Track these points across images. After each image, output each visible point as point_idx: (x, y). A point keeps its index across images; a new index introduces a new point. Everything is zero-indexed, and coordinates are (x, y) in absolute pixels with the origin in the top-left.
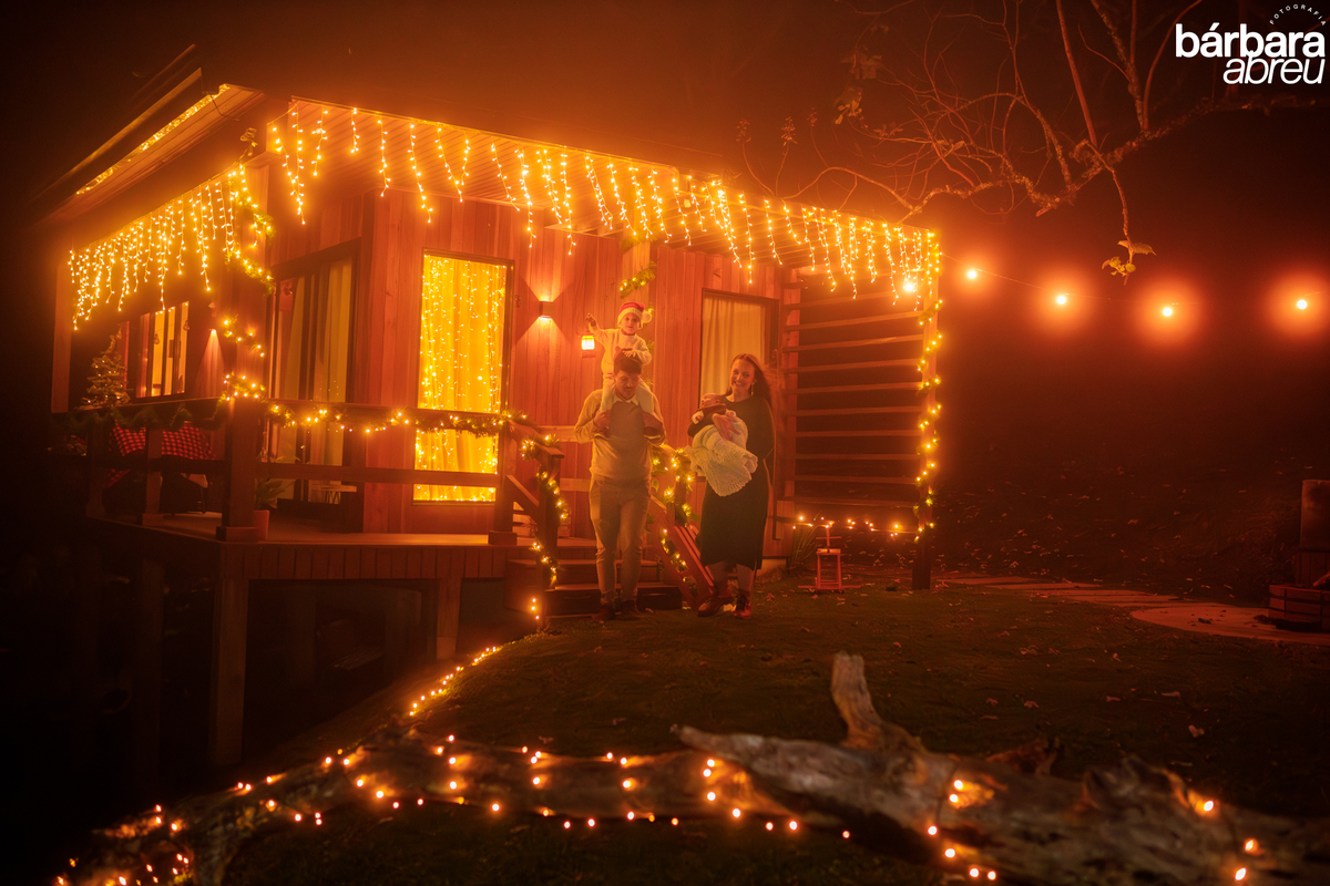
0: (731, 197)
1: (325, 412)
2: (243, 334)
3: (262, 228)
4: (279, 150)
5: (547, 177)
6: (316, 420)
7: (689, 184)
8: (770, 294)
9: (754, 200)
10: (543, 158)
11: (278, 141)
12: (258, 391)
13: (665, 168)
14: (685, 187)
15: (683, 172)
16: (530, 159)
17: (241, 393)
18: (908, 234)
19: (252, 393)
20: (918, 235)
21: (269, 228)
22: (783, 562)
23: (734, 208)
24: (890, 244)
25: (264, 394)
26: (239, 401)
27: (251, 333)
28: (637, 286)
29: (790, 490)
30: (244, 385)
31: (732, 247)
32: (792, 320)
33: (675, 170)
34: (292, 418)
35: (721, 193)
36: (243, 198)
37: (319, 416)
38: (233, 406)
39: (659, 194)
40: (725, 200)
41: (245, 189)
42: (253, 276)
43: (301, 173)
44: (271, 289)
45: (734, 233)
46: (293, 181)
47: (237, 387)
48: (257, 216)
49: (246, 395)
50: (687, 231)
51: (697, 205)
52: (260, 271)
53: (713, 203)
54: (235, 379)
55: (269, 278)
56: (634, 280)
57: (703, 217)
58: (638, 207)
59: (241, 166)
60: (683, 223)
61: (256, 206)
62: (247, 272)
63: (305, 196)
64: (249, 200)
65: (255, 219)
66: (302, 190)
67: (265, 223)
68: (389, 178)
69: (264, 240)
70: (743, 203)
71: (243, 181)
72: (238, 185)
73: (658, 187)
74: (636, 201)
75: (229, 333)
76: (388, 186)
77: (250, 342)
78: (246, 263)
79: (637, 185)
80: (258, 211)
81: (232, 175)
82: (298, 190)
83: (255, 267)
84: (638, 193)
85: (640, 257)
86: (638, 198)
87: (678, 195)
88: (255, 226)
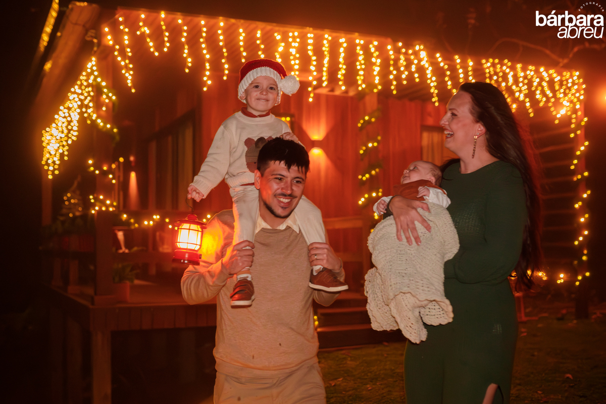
0: (431, 56)
1: (158, 217)
2: (100, 168)
3: (109, 97)
4: (111, 43)
5: (293, 51)
6: (151, 223)
7: (400, 48)
9: (448, 58)
10: (294, 38)
11: (109, 37)
12: (112, 205)
13: (383, 39)
14: (397, 51)
15: (395, 41)
16: (285, 38)
17: (100, 208)
18: (560, 74)
19: (107, 207)
20: (567, 74)
21: (114, 98)
23: (434, 64)
24: (548, 82)
25: (117, 207)
26: (100, 212)
27: (105, 168)
28: (369, 122)
30: (103, 202)
31: (434, 91)
33: (389, 40)
34: (136, 222)
35: (423, 54)
36: (95, 80)
37: (153, 220)
38: (96, 215)
39: (377, 57)
40: (426, 59)
41: (96, 73)
42: (104, 130)
43: (129, 58)
44: (118, 138)
45: (435, 81)
46: (123, 63)
47: (98, 203)
48: (105, 90)
49: (104, 209)
50: (395, 83)
51: (405, 63)
52: (109, 126)
53: (416, 62)
54: (96, 199)
55: (115, 130)
56: (367, 118)
57: (406, 73)
58: (359, 67)
59: (94, 59)
60: (391, 77)
61: (104, 84)
62: (100, 127)
63: (131, 72)
64: (99, 80)
65: (104, 92)
66: (131, 69)
67: (110, 95)
68: (189, 60)
69: (111, 105)
70: (440, 59)
71: (95, 68)
72: (93, 71)
73: (377, 53)
74: (358, 63)
75: (92, 169)
76: (190, 65)
77: (104, 174)
78: (99, 121)
79: (361, 52)
80: (105, 87)
81: (89, 65)
82: (128, 69)
83: (105, 124)
84: (361, 58)
85: (371, 103)
86: (360, 61)
87: (393, 57)
88: (104, 96)
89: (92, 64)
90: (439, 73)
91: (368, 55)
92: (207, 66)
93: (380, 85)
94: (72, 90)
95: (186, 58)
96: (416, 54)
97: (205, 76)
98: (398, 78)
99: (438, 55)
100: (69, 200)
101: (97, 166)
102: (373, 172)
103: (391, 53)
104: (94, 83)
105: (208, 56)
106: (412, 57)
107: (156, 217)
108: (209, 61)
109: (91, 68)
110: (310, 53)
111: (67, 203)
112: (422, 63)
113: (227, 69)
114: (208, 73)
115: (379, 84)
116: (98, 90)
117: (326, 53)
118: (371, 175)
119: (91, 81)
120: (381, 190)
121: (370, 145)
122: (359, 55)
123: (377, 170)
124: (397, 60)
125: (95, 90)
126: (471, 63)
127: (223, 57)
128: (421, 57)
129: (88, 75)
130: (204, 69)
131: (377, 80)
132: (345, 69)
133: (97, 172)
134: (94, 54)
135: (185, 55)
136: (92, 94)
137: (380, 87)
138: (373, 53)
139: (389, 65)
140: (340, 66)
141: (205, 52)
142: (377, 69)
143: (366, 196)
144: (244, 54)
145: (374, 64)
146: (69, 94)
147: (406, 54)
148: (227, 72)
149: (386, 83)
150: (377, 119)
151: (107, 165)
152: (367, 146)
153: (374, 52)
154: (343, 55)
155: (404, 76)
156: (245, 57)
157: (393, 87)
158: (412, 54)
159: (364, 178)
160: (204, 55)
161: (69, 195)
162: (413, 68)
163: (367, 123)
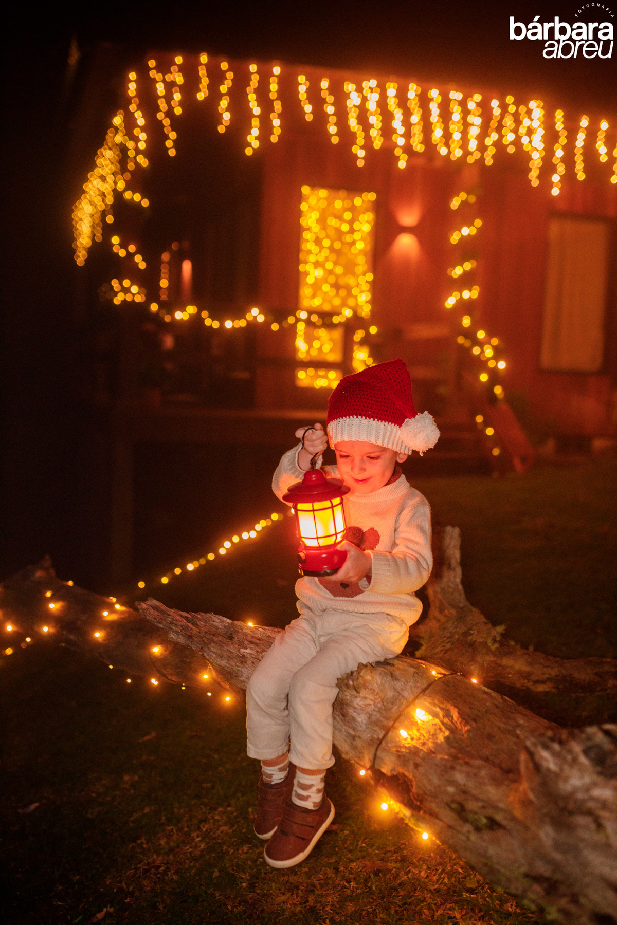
0: (548, 115)
2: (127, 251)
7: (510, 105)
13: (489, 92)
14: (505, 109)
15: (504, 95)
19: (133, 296)
28: (467, 202)
33: (496, 92)
35: (538, 113)
50: (494, 150)
56: (464, 196)
68: (227, 116)
76: (227, 123)
79: (457, 109)
87: (497, 117)
90: (551, 137)
91: (466, 112)
92: (256, 122)
95: (222, 114)
96: (529, 112)
97: (252, 134)
99: (559, 112)
102: (467, 266)
103: (497, 111)
105: (257, 111)
106: (523, 117)
108: (258, 117)
110: (393, 106)
112: (533, 124)
114: (255, 132)
117: (414, 107)
118: (464, 270)
120: (476, 289)
121: (465, 231)
122: (454, 111)
123: (474, 263)
126: (605, 127)
127: (272, 111)
128: (535, 116)
130: (251, 125)
132: (440, 129)
133: (121, 254)
135: (221, 109)
137: (477, 155)
142: (474, 131)
143: (456, 295)
150: (477, 199)
152: (461, 233)
154: (436, 112)
158: (523, 113)
159: (454, 274)
160: (253, 109)
163: (464, 204)
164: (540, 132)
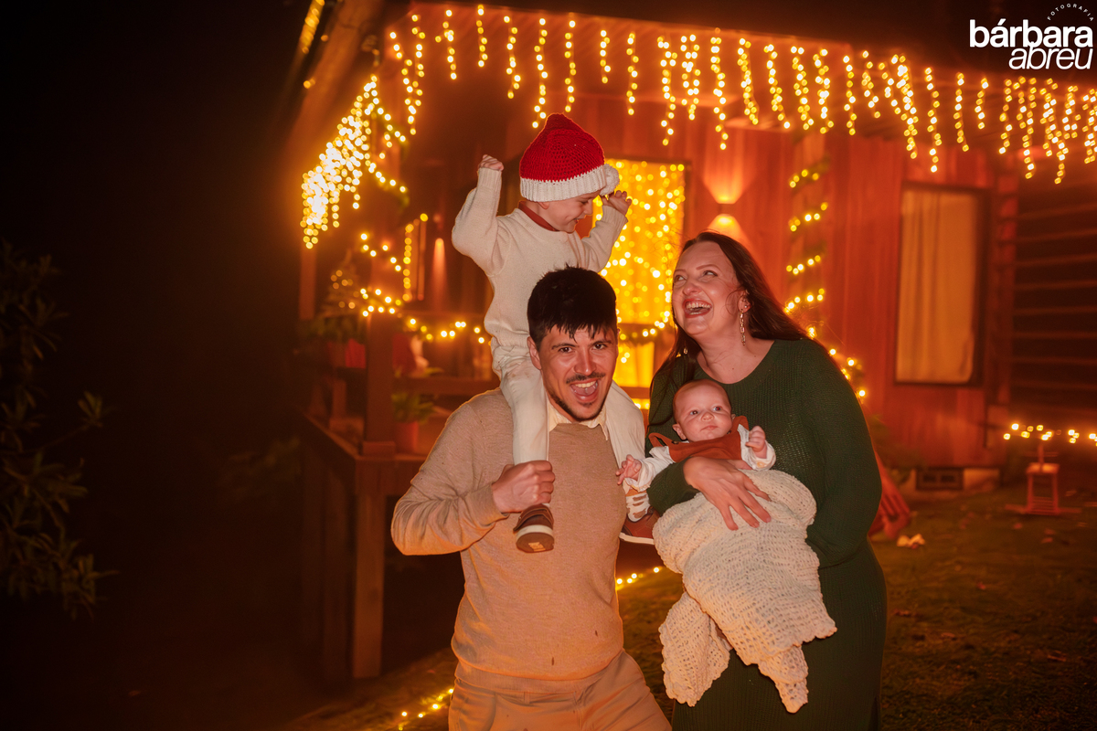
0: (916, 74)
1: (463, 324)
2: (377, 248)
3: (394, 138)
4: (399, 55)
5: (688, 66)
6: (452, 334)
7: (865, 61)
8: (981, 182)
9: (944, 76)
10: (690, 44)
11: (397, 47)
12: (393, 305)
13: (836, 46)
14: (860, 66)
15: (857, 49)
16: (675, 46)
17: (376, 308)
19: (387, 307)
21: (403, 139)
22: (995, 473)
23: (918, 86)
26: (375, 315)
27: (385, 248)
28: (808, 180)
29: (1003, 395)
30: (380, 300)
31: (910, 132)
32: (1008, 210)
33: (848, 47)
34: (429, 332)
35: (903, 71)
36: (375, 111)
37: (455, 329)
38: (369, 319)
39: (826, 75)
40: (907, 77)
41: (376, 101)
42: (386, 188)
43: (419, 79)
44: (406, 201)
45: (915, 115)
46: (410, 90)
47: (372, 301)
48: (390, 128)
49: (381, 310)
50: (854, 117)
51: (871, 85)
52: (393, 183)
53: (891, 82)
54: (371, 294)
55: (403, 189)
56: (805, 173)
57: (876, 99)
58: (798, 93)
59: (374, 78)
60: (847, 108)
61: (388, 117)
62: (380, 185)
63: (418, 103)
64: (380, 111)
65: (387, 130)
66: (419, 98)
67: (397, 134)
68: (518, 78)
69: (396, 151)
70: (929, 78)
71: (375, 93)
72: (371, 98)
73: (826, 68)
74: (796, 86)
75: (366, 248)
76: (516, 86)
77: (384, 256)
78: (379, 175)
79: (801, 67)
80: (389, 123)
81: (367, 87)
82: (414, 96)
83: (388, 179)
84: (800, 77)
85: (812, 149)
86: (800, 82)
87: (851, 75)
88: (387, 137)
89: (371, 85)
90: (923, 100)
91: (812, 72)
92: (543, 90)
93: (830, 120)
94: (344, 120)
95: (511, 76)
96: (892, 70)
97: (538, 104)
98: (860, 108)
99: (928, 71)
100: (339, 281)
101: (374, 244)
102: (811, 262)
103: (849, 68)
104: (374, 116)
105: (545, 75)
106: (885, 75)
107: (461, 325)
108: (546, 82)
109: (370, 93)
110: (715, 68)
111: (336, 286)
112: (899, 85)
113: (573, 94)
114: (542, 101)
115: (830, 118)
116: (378, 126)
117: (744, 68)
118: (807, 267)
119: (368, 112)
120: (822, 291)
121: (808, 218)
122: (797, 72)
123: (818, 258)
124: (858, 80)
125: (374, 124)
126: (985, 84)
127: (568, 75)
128: (899, 74)
129: (366, 102)
130: (537, 94)
131: (824, 113)
132: (781, 95)
133: (373, 254)
134: (374, 71)
135: (509, 71)
136: (368, 131)
137: (831, 124)
138: (818, 69)
139: (845, 89)
140: (772, 90)
141: (540, 67)
142: (824, 95)
143: (798, 300)
144: (608, 69)
145: (821, 87)
146: (339, 126)
147: (874, 70)
148: (571, 99)
149: (840, 118)
150: (823, 176)
151: (389, 243)
152: (802, 219)
153: (822, 67)
154: (773, 72)
155: (871, 105)
156: (608, 75)
157: (850, 124)
158: (884, 70)
159: (796, 272)
160: (539, 73)
161: (339, 273)
162: (888, 92)
163: (805, 182)
164: (909, 94)
